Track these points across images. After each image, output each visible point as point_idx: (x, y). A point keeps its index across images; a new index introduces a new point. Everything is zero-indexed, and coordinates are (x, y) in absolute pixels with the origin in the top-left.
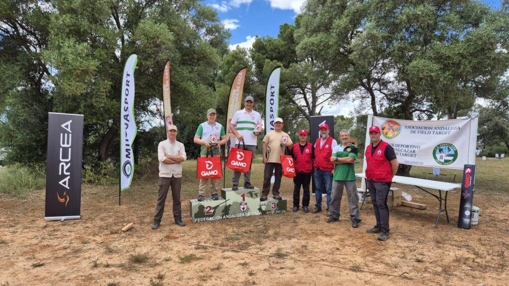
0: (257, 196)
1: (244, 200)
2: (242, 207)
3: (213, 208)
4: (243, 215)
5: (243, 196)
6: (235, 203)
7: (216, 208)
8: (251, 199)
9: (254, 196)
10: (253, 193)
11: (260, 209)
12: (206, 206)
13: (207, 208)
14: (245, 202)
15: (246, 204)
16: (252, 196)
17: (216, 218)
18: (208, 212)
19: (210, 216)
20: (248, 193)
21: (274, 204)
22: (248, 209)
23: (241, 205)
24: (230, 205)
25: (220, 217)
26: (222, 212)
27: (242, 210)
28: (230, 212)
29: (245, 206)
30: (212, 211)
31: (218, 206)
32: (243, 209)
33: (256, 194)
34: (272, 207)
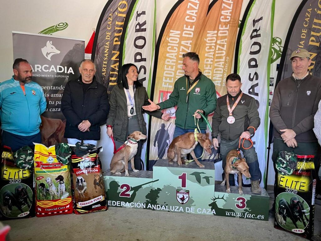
0: (208, 182)
1: (184, 185)
2: (181, 196)
3: (132, 189)
4: (181, 209)
5: (183, 178)
6: (168, 188)
7: (136, 189)
8: (197, 184)
9: (203, 181)
10: (202, 176)
11: (213, 206)
12: (121, 184)
13: (122, 187)
14: (186, 188)
15: (188, 192)
16: (199, 180)
17: (136, 205)
18: (123, 194)
19: (126, 200)
20: (192, 174)
21: (241, 201)
22: (191, 201)
23: (178, 192)
24: (159, 190)
25: (142, 205)
26: (147, 197)
27: (181, 202)
28: (158, 200)
29: (186, 196)
30: (131, 193)
31: (140, 187)
32: (183, 199)
33: (207, 179)
34: (238, 206)
